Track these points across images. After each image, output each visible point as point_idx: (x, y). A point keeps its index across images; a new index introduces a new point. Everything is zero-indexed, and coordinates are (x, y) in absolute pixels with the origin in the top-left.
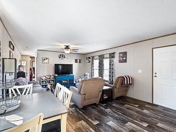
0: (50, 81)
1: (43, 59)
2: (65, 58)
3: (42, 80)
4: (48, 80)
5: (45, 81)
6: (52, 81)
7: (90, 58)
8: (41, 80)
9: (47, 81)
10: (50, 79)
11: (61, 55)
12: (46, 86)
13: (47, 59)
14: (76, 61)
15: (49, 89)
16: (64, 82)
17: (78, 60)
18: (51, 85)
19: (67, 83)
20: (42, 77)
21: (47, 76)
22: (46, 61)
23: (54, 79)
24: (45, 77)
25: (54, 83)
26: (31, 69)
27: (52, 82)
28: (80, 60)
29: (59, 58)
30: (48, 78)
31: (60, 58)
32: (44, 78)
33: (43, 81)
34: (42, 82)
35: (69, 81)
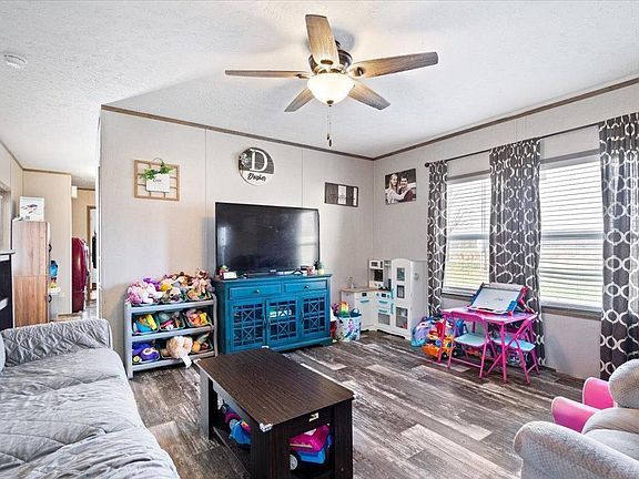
0: (186, 310)
1: (143, 168)
2: (270, 170)
3: (135, 304)
4: (174, 305)
5: (156, 315)
6: (200, 310)
7: (410, 175)
8: (130, 310)
9: (170, 313)
10: (185, 296)
11: (248, 152)
12: (161, 344)
13: (164, 171)
14: (331, 192)
15: (183, 365)
16: (273, 314)
17: (342, 192)
18: (195, 337)
19: (293, 326)
20: (135, 290)
21: (167, 283)
22: (163, 183)
23: (213, 302)
24: (151, 289)
25: (215, 327)
26: (76, 245)
27: (203, 316)
28: (350, 189)
29: (241, 167)
30: (176, 291)
31: (246, 173)
32: (146, 294)
33: (144, 316)
34: (135, 318)
35: (306, 310)
